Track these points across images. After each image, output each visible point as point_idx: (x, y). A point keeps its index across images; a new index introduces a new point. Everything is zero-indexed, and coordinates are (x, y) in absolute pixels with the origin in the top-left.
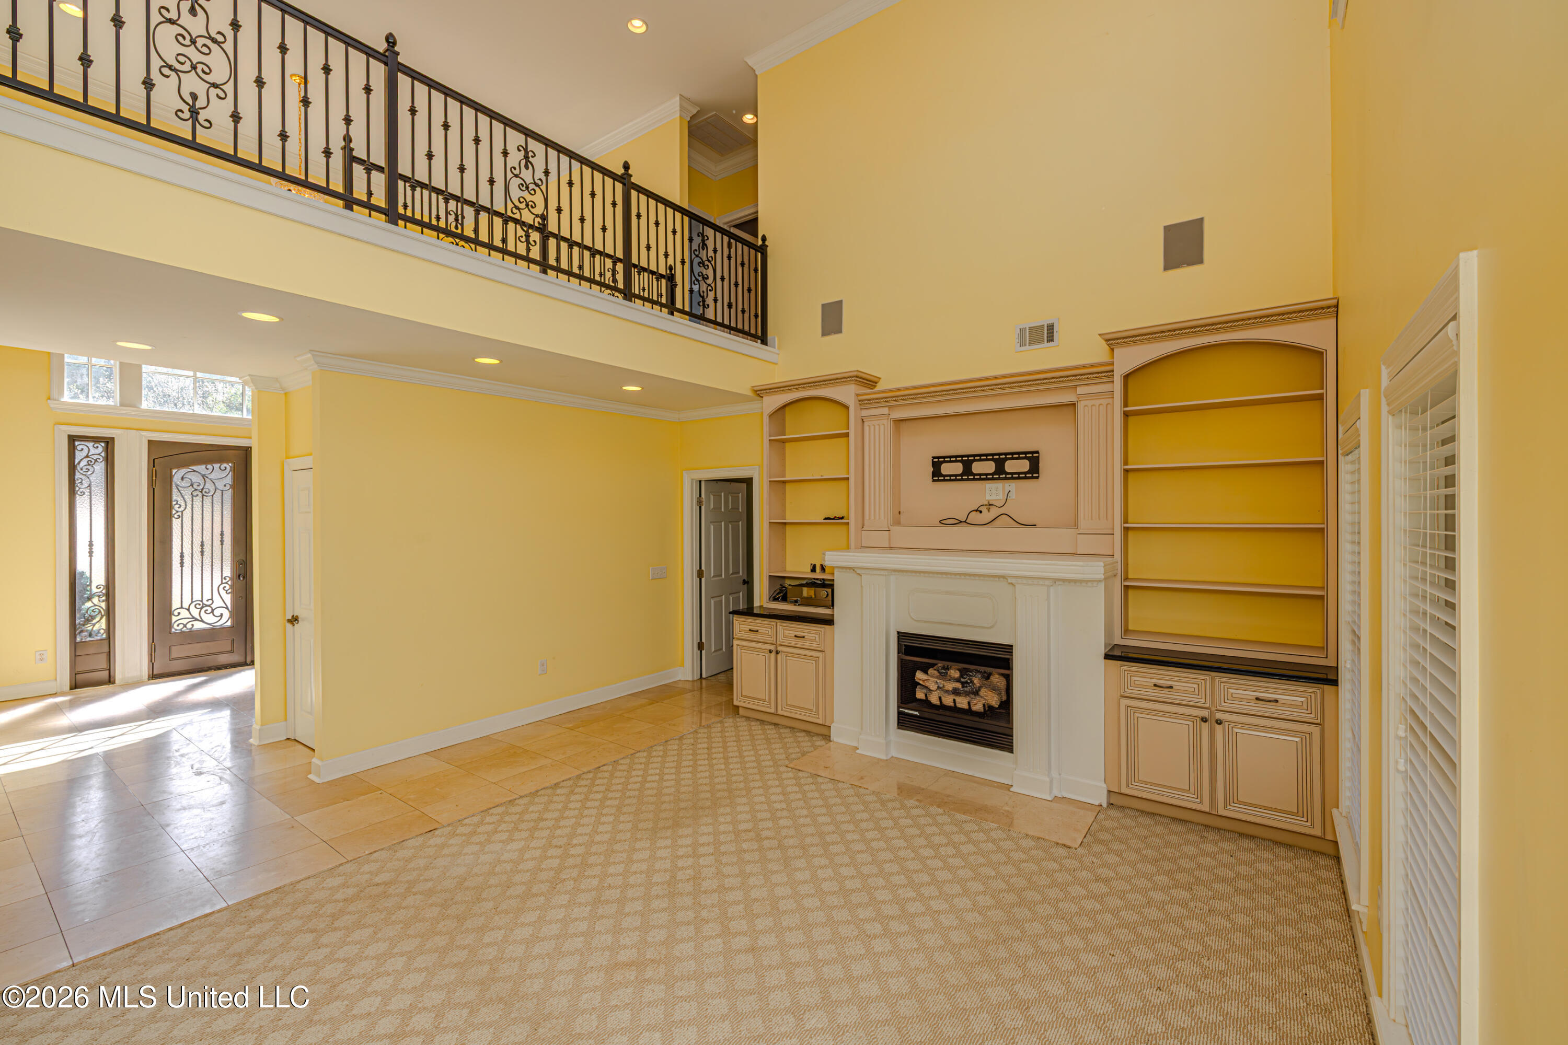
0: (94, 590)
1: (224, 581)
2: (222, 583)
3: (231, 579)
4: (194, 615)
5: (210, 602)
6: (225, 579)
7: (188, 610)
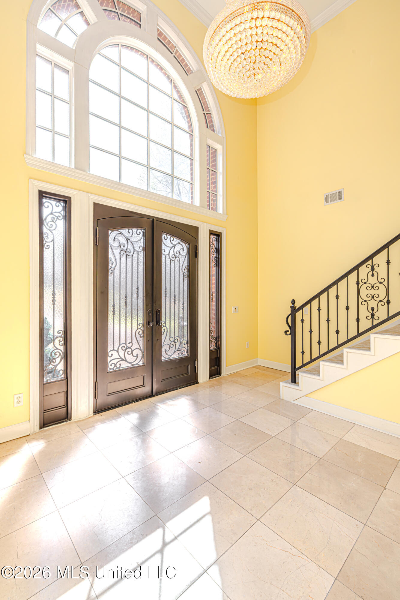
0: (56, 334)
1: (139, 327)
2: (138, 329)
3: (143, 326)
4: (121, 357)
5: (130, 345)
6: (140, 325)
7: (118, 351)
